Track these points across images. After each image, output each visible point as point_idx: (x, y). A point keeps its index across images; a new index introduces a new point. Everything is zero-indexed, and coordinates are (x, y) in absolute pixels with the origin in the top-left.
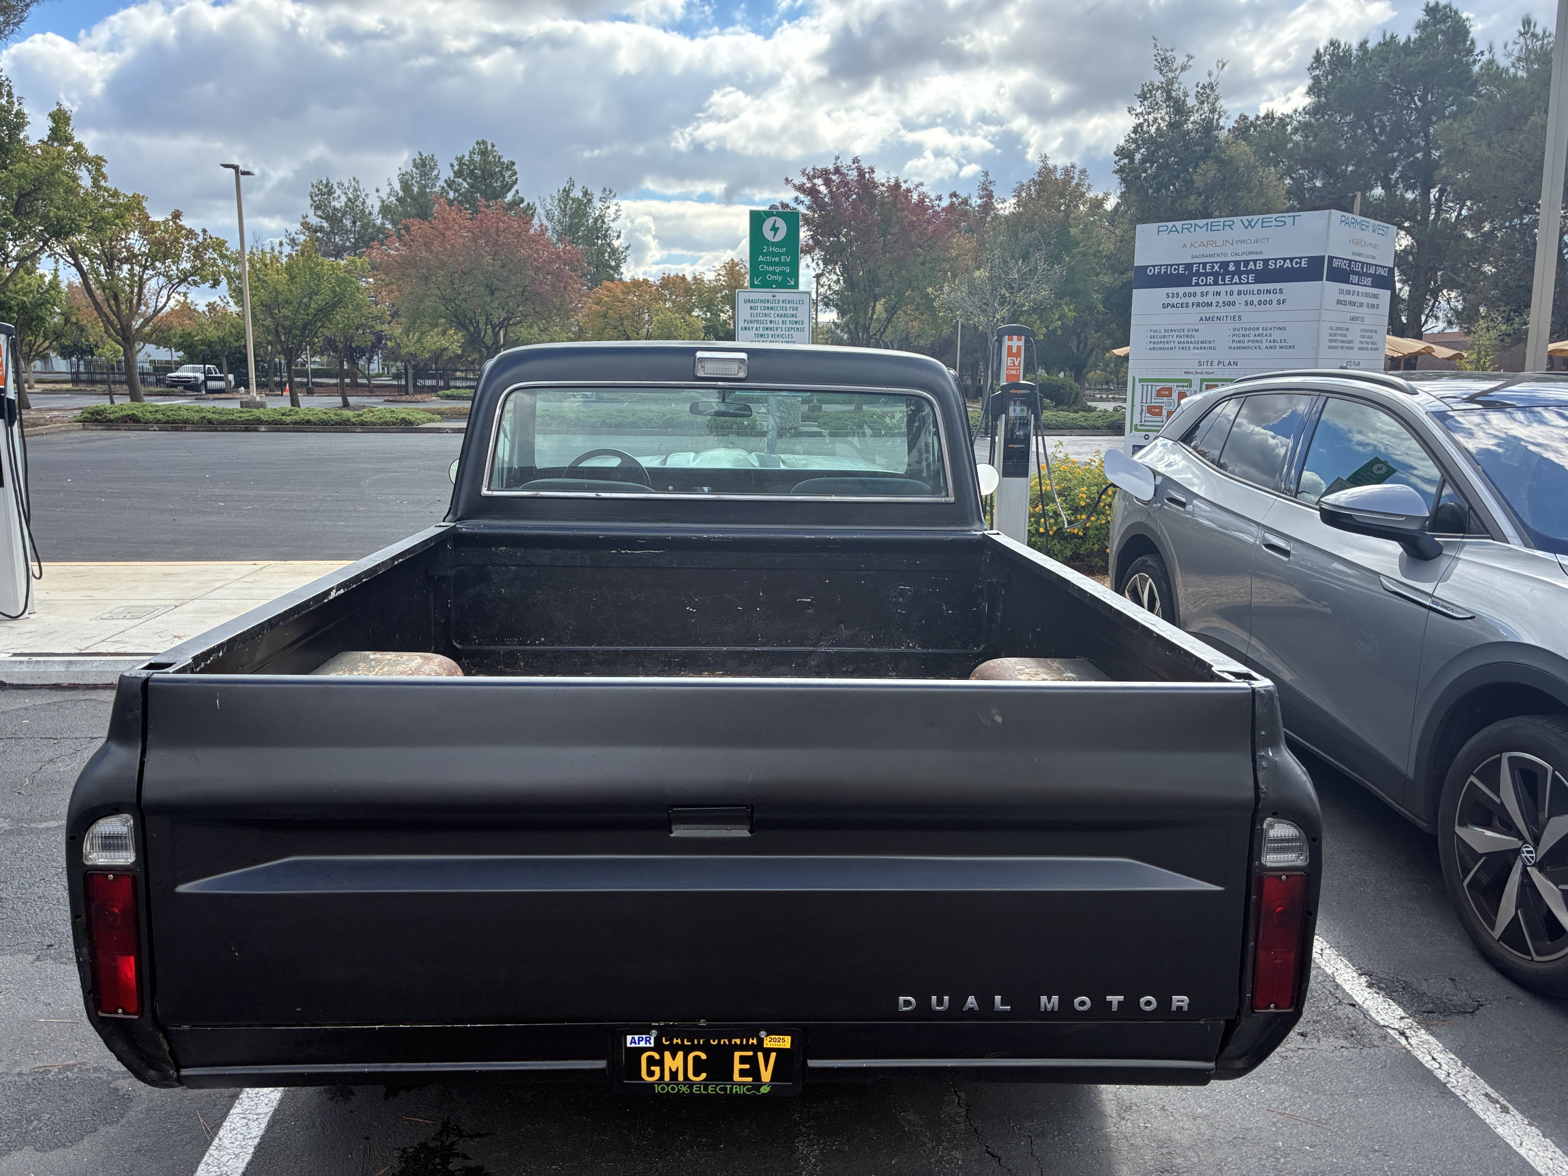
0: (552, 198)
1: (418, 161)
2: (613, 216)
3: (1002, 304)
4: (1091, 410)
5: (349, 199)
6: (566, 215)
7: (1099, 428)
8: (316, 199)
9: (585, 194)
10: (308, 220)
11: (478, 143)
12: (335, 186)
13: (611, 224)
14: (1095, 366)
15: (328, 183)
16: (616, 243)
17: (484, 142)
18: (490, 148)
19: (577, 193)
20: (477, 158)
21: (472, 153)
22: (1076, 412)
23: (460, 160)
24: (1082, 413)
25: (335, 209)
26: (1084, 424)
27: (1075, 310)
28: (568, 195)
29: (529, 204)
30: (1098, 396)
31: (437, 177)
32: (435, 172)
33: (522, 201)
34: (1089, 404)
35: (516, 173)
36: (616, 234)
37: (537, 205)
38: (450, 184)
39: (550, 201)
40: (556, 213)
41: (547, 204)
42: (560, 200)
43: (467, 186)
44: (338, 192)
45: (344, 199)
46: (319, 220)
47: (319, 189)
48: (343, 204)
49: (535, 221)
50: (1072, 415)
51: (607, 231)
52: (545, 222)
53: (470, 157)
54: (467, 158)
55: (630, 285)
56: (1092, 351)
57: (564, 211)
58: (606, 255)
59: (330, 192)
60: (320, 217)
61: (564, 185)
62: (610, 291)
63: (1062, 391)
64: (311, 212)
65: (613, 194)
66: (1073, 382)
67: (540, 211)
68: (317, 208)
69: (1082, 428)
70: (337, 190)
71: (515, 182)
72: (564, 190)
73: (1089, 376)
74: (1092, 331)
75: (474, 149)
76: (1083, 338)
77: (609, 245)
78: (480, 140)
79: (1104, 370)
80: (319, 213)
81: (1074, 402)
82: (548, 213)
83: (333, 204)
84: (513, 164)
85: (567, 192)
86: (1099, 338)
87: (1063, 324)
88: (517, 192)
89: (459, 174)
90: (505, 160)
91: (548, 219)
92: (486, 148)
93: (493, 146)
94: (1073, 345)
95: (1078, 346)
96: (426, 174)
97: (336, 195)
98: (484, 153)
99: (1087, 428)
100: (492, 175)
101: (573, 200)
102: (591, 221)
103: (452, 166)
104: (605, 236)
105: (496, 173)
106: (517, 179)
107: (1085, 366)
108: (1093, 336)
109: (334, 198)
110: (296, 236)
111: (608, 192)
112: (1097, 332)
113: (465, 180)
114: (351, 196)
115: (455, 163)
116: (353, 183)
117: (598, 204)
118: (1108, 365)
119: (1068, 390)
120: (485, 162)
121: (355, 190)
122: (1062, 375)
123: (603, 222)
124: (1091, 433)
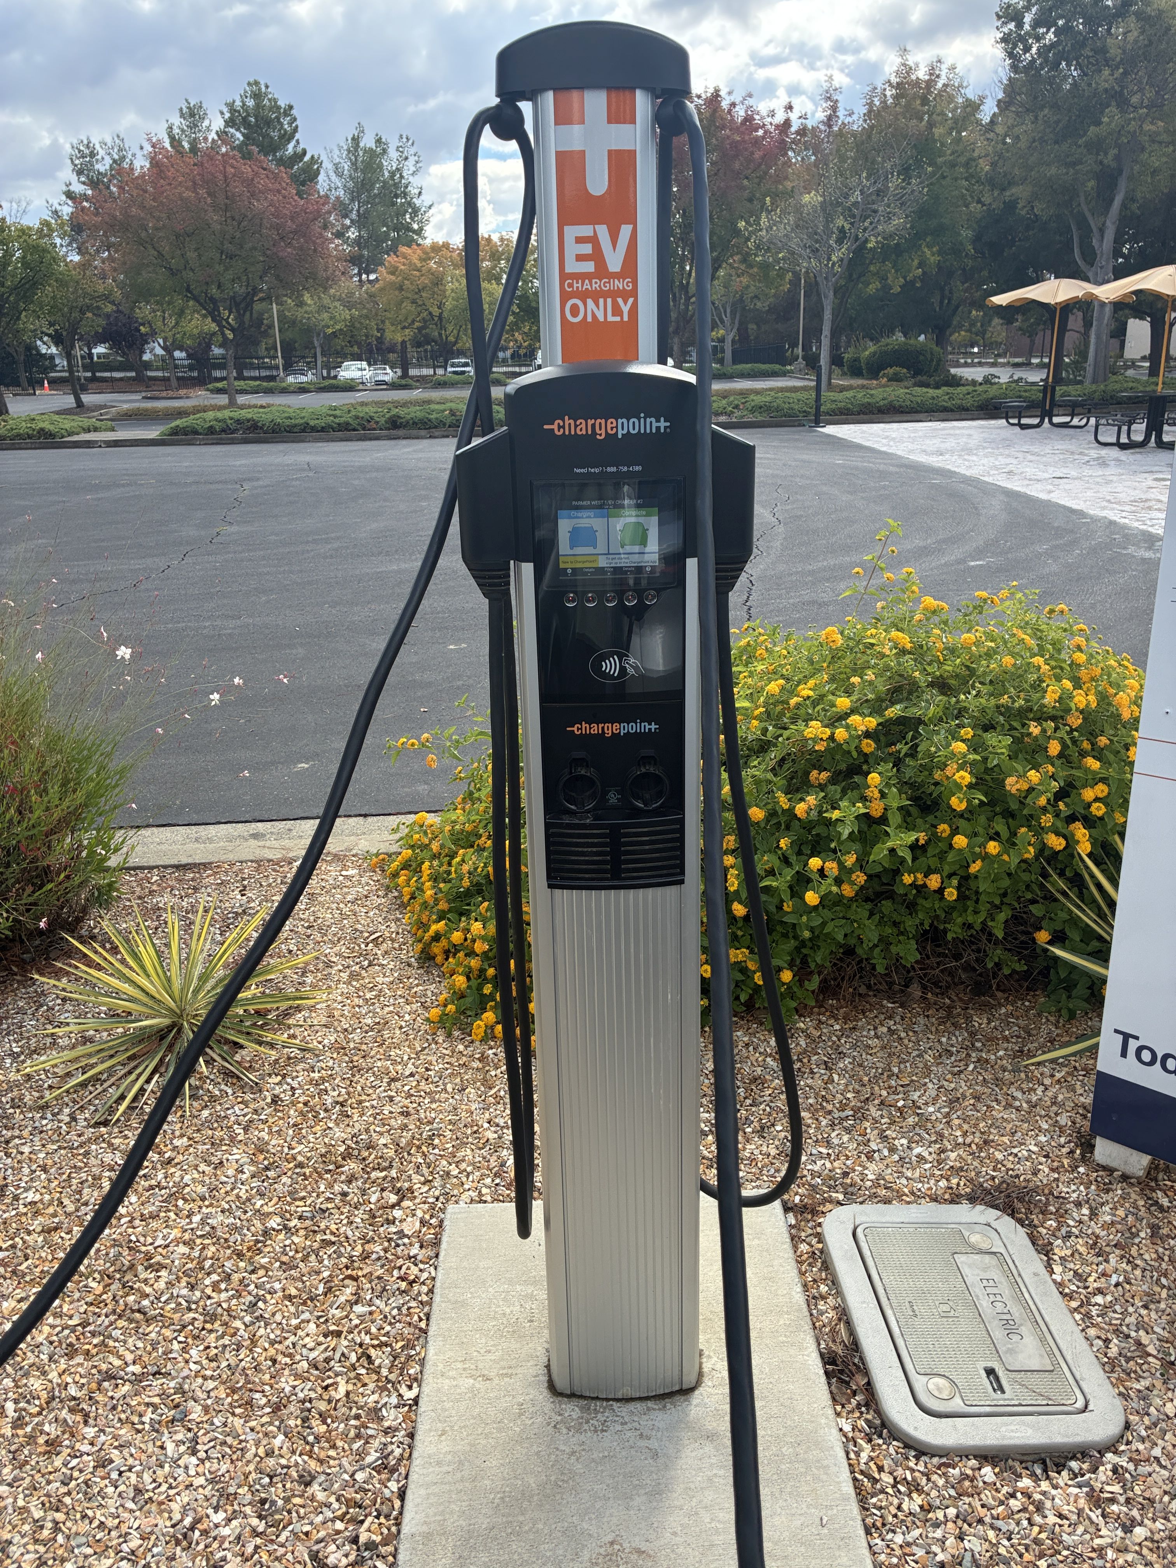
0: (340, 148)
1: (185, 110)
2: (413, 169)
3: (840, 241)
4: (956, 382)
5: (115, 161)
6: (357, 169)
7: (967, 410)
8: (77, 162)
9: (379, 141)
10: (72, 188)
11: (249, 84)
12: (97, 147)
13: (411, 179)
14: (960, 327)
15: (89, 142)
16: (417, 202)
17: (257, 83)
18: (263, 89)
19: (368, 142)
20: (251, 103)
21: (243, 97)
22: (937, 387)
23: (231, 106)
24: (945, 388)
25: (99, 173)
26: (949, 404)
27: (939, 253)
28: (358, 145)
29: (313, 157)
30: (962, 361)
31: (208, 129)
32: (206, 123)
33: (304, 152)
34: (953, 371)
35: (295, 119)
36: (417, 191)
37: (323, 158)
38: (221, 134)
39: (338, 152)
40: (346, 167)
41: (335, 157)
42: (349, 151)
43: (242, 138)
44: (102, 153)
45: (108, 161)
46: (83, 187)
47: (80, 151)
48: (108, 167)
49: (321, 178)
50: (932, 392)
51: (406, 187)
52: (334, 177)
53: (243, 101)
54: (238, 103)
55: (429, 250)
56: (957, 307)
57: (354, 164)
58: (408, 216)
59: (93, 154)
60: (84, 183)
61: (352, 132)
62: (405, 258)
63: (921, 358)
64: (74, 178)
65: (410, 142)
66: (934, 346)
67: (327, 165)
68: (80, 173)
69: (945, 410)
70: (100, 150)
71: (296, 130)
72: (353, 139)
73: (953, 338)
74: (958, 283)
75: (246, 92)
76: (947, 292)
77: (410, 204)
78: (252, 80)
79: (969, 331)
80: (83, 179)
81: (936, 370)
82: (336, 166)
83: (97, 167)
84: (291, 107)
85: (356, 140)
86: (966, 291)
87: (924, 273)
88: (298, 142)
89: (230, 123)
90: (282, 103)
91: (337, 175)
92: (260, 89)
93: (267, 87)
94: (935, 300)
95: (941, 302)
96: (196, 126)
97: (99, 157)
98: (257, 96)
99: (952, 411)
100: (268, 123)
101: (365, 151)
102: (386, 174)
103: (222, 113)
104: (405, 194)
105: (272, 120)
106: (297, 127)
107: (949, 327)
108: (959, 289)
109: (97, 160)
110: (59, 208)
111: (405, 140)
112: (963, 283)
113: (238, 130)
114: (116, 157)
115: (225, 110)
116: (117, 141)
117: (393, 154)
118: (973, 324)
119: (929, 356)
120: (258, 106)
121: (120, 150)
122: (922, 338)
123: (402, 177)
124: (958, 417)
